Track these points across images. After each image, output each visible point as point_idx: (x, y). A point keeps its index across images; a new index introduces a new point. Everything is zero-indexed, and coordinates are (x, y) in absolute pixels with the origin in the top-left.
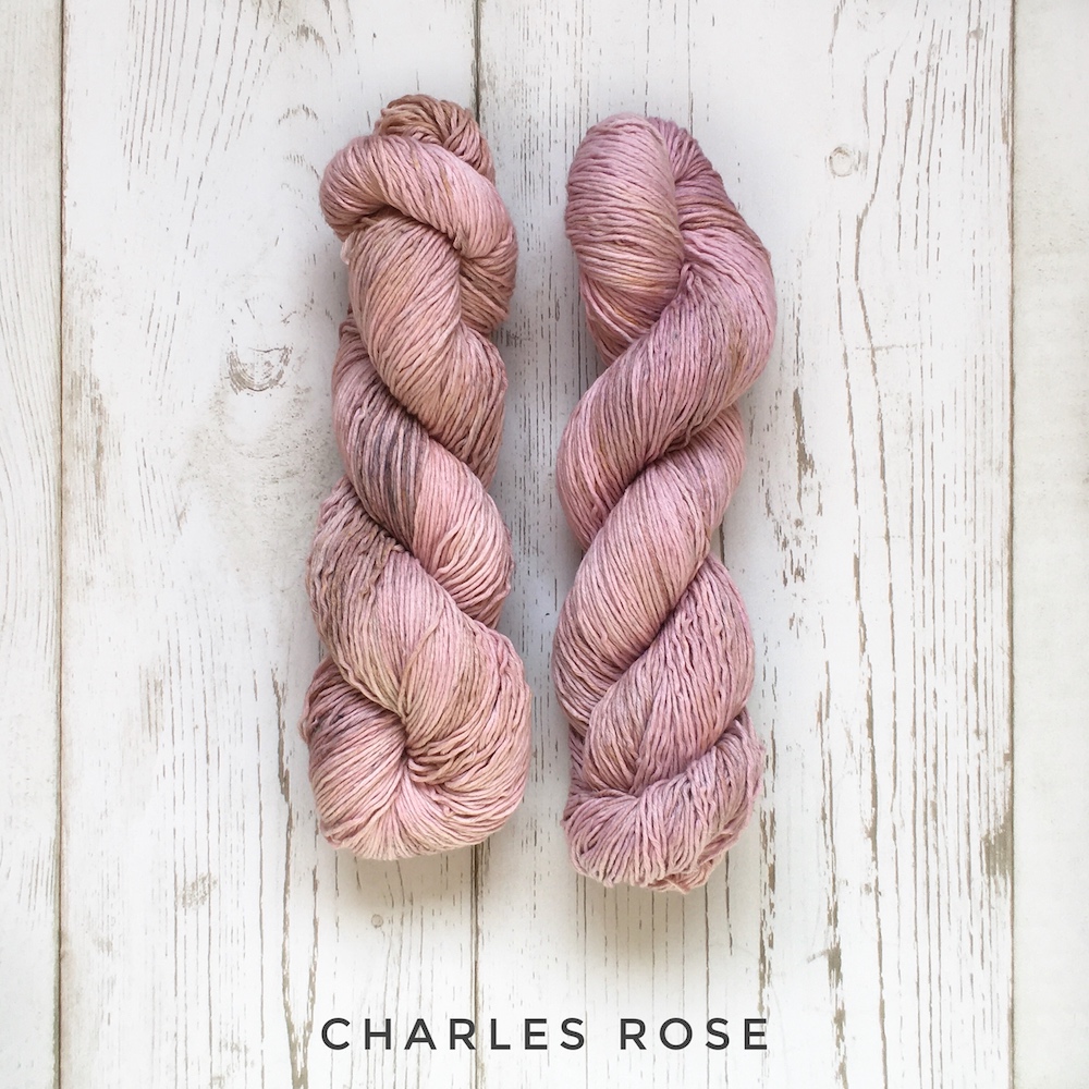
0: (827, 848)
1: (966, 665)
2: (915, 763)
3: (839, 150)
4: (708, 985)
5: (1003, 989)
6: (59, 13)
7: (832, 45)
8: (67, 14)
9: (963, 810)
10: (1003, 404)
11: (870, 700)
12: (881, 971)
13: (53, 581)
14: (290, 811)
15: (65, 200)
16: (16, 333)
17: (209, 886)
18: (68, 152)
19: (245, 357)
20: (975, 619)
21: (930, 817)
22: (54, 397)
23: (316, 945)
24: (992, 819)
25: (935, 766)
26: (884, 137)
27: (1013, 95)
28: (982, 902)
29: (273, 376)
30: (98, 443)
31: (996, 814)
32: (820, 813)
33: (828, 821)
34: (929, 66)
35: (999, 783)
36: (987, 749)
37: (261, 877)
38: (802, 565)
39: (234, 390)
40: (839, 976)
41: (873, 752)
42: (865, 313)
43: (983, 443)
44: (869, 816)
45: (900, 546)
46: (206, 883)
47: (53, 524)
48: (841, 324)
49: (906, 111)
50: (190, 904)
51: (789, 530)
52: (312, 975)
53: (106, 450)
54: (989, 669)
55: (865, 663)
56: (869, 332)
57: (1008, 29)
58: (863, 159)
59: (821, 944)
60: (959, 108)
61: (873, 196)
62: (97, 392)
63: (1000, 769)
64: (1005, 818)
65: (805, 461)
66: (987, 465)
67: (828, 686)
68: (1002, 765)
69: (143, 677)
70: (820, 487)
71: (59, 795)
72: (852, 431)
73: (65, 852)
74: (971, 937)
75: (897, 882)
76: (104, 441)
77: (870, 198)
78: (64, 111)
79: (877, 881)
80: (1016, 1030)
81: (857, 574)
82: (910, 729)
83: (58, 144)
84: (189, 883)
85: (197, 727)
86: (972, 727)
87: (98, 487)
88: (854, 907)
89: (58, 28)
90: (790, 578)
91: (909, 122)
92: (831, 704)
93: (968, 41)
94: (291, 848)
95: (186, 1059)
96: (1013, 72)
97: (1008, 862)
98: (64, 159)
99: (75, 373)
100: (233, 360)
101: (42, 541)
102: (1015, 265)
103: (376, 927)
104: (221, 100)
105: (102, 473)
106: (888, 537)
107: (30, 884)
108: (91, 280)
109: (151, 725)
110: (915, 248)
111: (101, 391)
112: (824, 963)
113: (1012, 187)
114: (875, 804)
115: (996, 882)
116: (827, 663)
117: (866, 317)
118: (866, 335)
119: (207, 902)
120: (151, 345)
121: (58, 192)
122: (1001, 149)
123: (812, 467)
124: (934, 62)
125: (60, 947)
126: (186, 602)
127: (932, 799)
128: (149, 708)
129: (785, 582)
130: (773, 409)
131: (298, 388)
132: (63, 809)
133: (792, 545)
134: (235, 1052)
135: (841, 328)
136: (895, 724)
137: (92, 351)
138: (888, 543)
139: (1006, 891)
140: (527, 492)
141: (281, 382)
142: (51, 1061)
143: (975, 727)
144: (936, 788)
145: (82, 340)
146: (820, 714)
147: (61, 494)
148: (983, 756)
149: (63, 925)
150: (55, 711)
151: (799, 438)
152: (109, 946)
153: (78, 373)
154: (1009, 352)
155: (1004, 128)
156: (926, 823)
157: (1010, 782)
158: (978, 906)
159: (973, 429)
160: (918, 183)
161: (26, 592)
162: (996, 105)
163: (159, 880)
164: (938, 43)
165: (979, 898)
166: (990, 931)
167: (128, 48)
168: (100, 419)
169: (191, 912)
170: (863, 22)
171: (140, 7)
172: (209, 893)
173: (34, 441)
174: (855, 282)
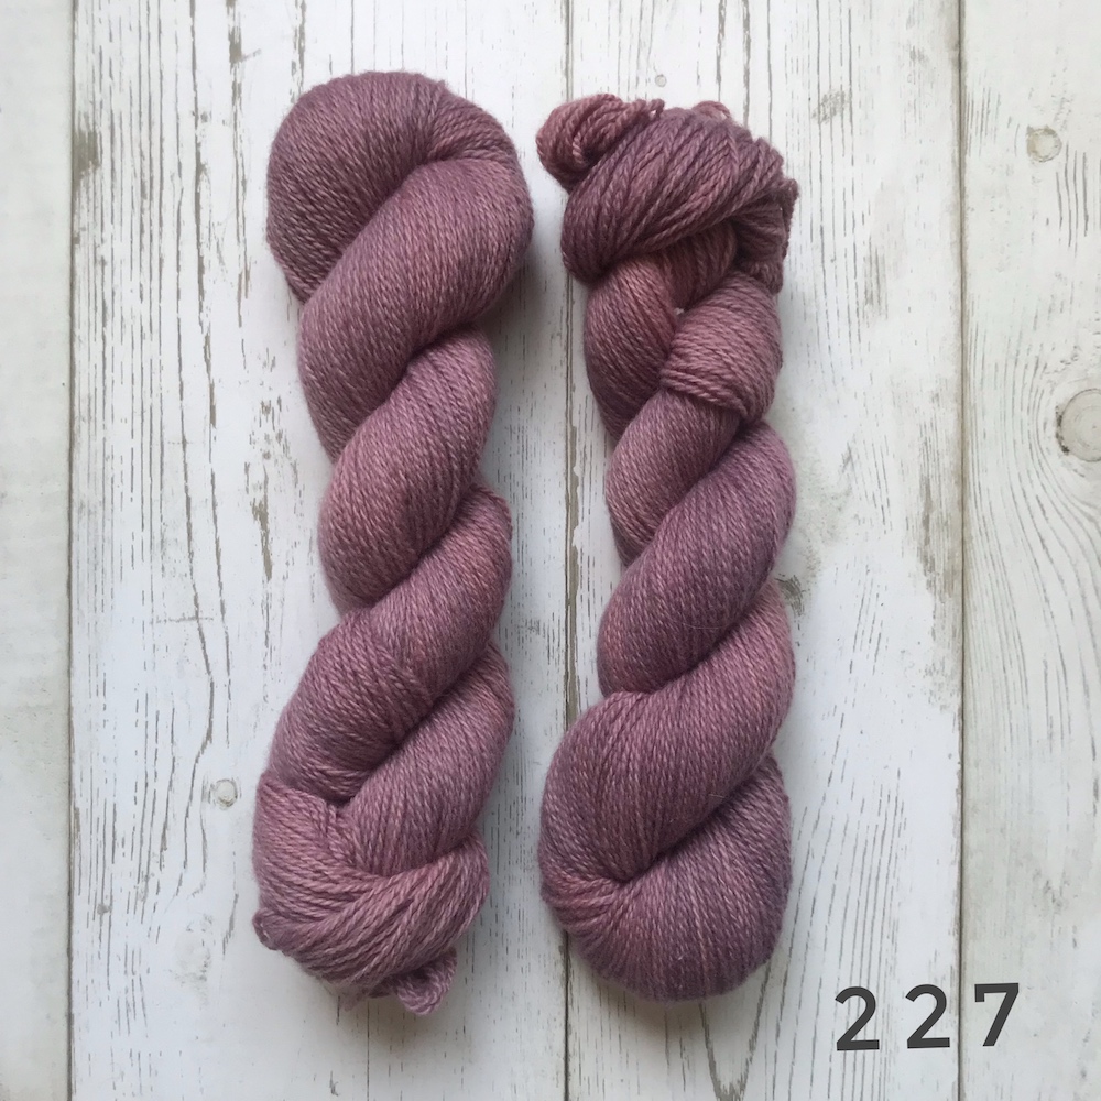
0: (241, 155)
1: (114, 325)
2: (160, 234)
3: (229, 804)
4: (352, 27)
5: (83, 29)
6: (964, 936)
7: (235, 901)
8: (957, 935)
9: (117, 192)
10: (78, 567)
11: (201, 292)
12: (193, 43)
13: (971, 397)
15: (958, 760)
16: (1006, 634)
17: (819, 112)
18: (955, 805)
20: (104, 368)
21: (147, 185)
22: (970, 573)
23: (719, 59)
24: (91, 184)
25: (142, 231)
26: (187, 816)
27: (70, 853)
28: (101, 107)
30: (927, 529)
31: (87, 192)
32: (248, 185)
33: (241, 179)
34: (147, 881)
35: (85, 218)
36: (95, 248)
37: (771, 120)
38: (263, 417)
39: (797, 580)
40: (231, 37)
41: (199, 244)
42: (205, 652)
43: (96, 530)
44: (203, 184)
45: (172, 434)
46: (822, 115)
47: (970, 451)
48: (227, 642)
49: (167, 840)
50: (837, 95)
51: (276, 449)
52: (722, 30)
53: (920, 522)
54: (92, 321)
55: (205, 325)
56: (201, 634)
57: (75, 914)
58: (206, 796)
59: (247, 67)
60: (119, 841)
61: (197, 761)
62: (929, 578)
63: (84, 229)
64: (79, 184)
65: (261, 513)
66: (93, 510)
67: (239, 305)
68: (82, 233)
69: (884, 308)
70: (247, 490)
71: (962, 196)
72: (217, 542)
73: (956, 143)
74: (111, 76)
75: (178, 125)
76: (923, 531)
77: (200, 759)
78: (959, 845)
79: (196, 125)
81: (212, 409)
82: (165, 264)
83: (968, 814)
84: (838, 114)
85: (832, 261)
86: (108, 269)
87: (928, 487)
88: (217, 100)
89: (965, 923)
90: (275, 405)
91: (165, 828)
92: (236, 288)
93: (111, 904)
96: (70, 874)
97: (77, 144)
98: (960, 799)
99: (950, 596)
101: (980, 436)
102: (67, 696)
103: (662, 75)
104: (810, 856)
105: (924, 501)
106: (184, 442)
108: (935, 684)
109: (875, 262)
110: (158, 713)
111: (924, 580)
112: (245, 50)
113: (70, 768)
114: (197, 196)
115: (88, 126)
116: (240, 325)
117: (204, 648)
118: (204, 631)
119: (822, 96)
120: (877, 623)
121: (966, 766)
122: (81, 803)
123: (254, 508)
124: (142, 885)
125: (960, 55)
126: (843, 379)
127: (145, 201)
128: (878, 279)
129: (279, 401)
130: (291, 562)
132: (958, 182)
133: (273, 435)
135: (227, 638)
136: (178, 269)
137: (934, 617)
138: (184, 437)
143: (106, 268)
144: (142, 211)
145: (943, 628)
146: (247, 278)
147: (963, 480)
148: (98, 241)
149: (957, 75)
150: (968, 275)
151: (265, 535)
152: (913, 55)
153: (947, 595)
154: (73, 615)
155: (78, 822)
156: (151, 179)
157: (76, 217)
158: (104, 105)
159: (106, 544)
160: (156, 773)
161: (996, 388)
162: (85, 844)
163: (867, 117)
164: (139, 902)
165: (104, 111)
166: (94, 81)
167: (899, 904)
168: (926, 552)
169: (836, 87)
170: (207, 923)
171: (887, 942)
172: (819, 105)
173: (989, 530)
174: (214, 680)
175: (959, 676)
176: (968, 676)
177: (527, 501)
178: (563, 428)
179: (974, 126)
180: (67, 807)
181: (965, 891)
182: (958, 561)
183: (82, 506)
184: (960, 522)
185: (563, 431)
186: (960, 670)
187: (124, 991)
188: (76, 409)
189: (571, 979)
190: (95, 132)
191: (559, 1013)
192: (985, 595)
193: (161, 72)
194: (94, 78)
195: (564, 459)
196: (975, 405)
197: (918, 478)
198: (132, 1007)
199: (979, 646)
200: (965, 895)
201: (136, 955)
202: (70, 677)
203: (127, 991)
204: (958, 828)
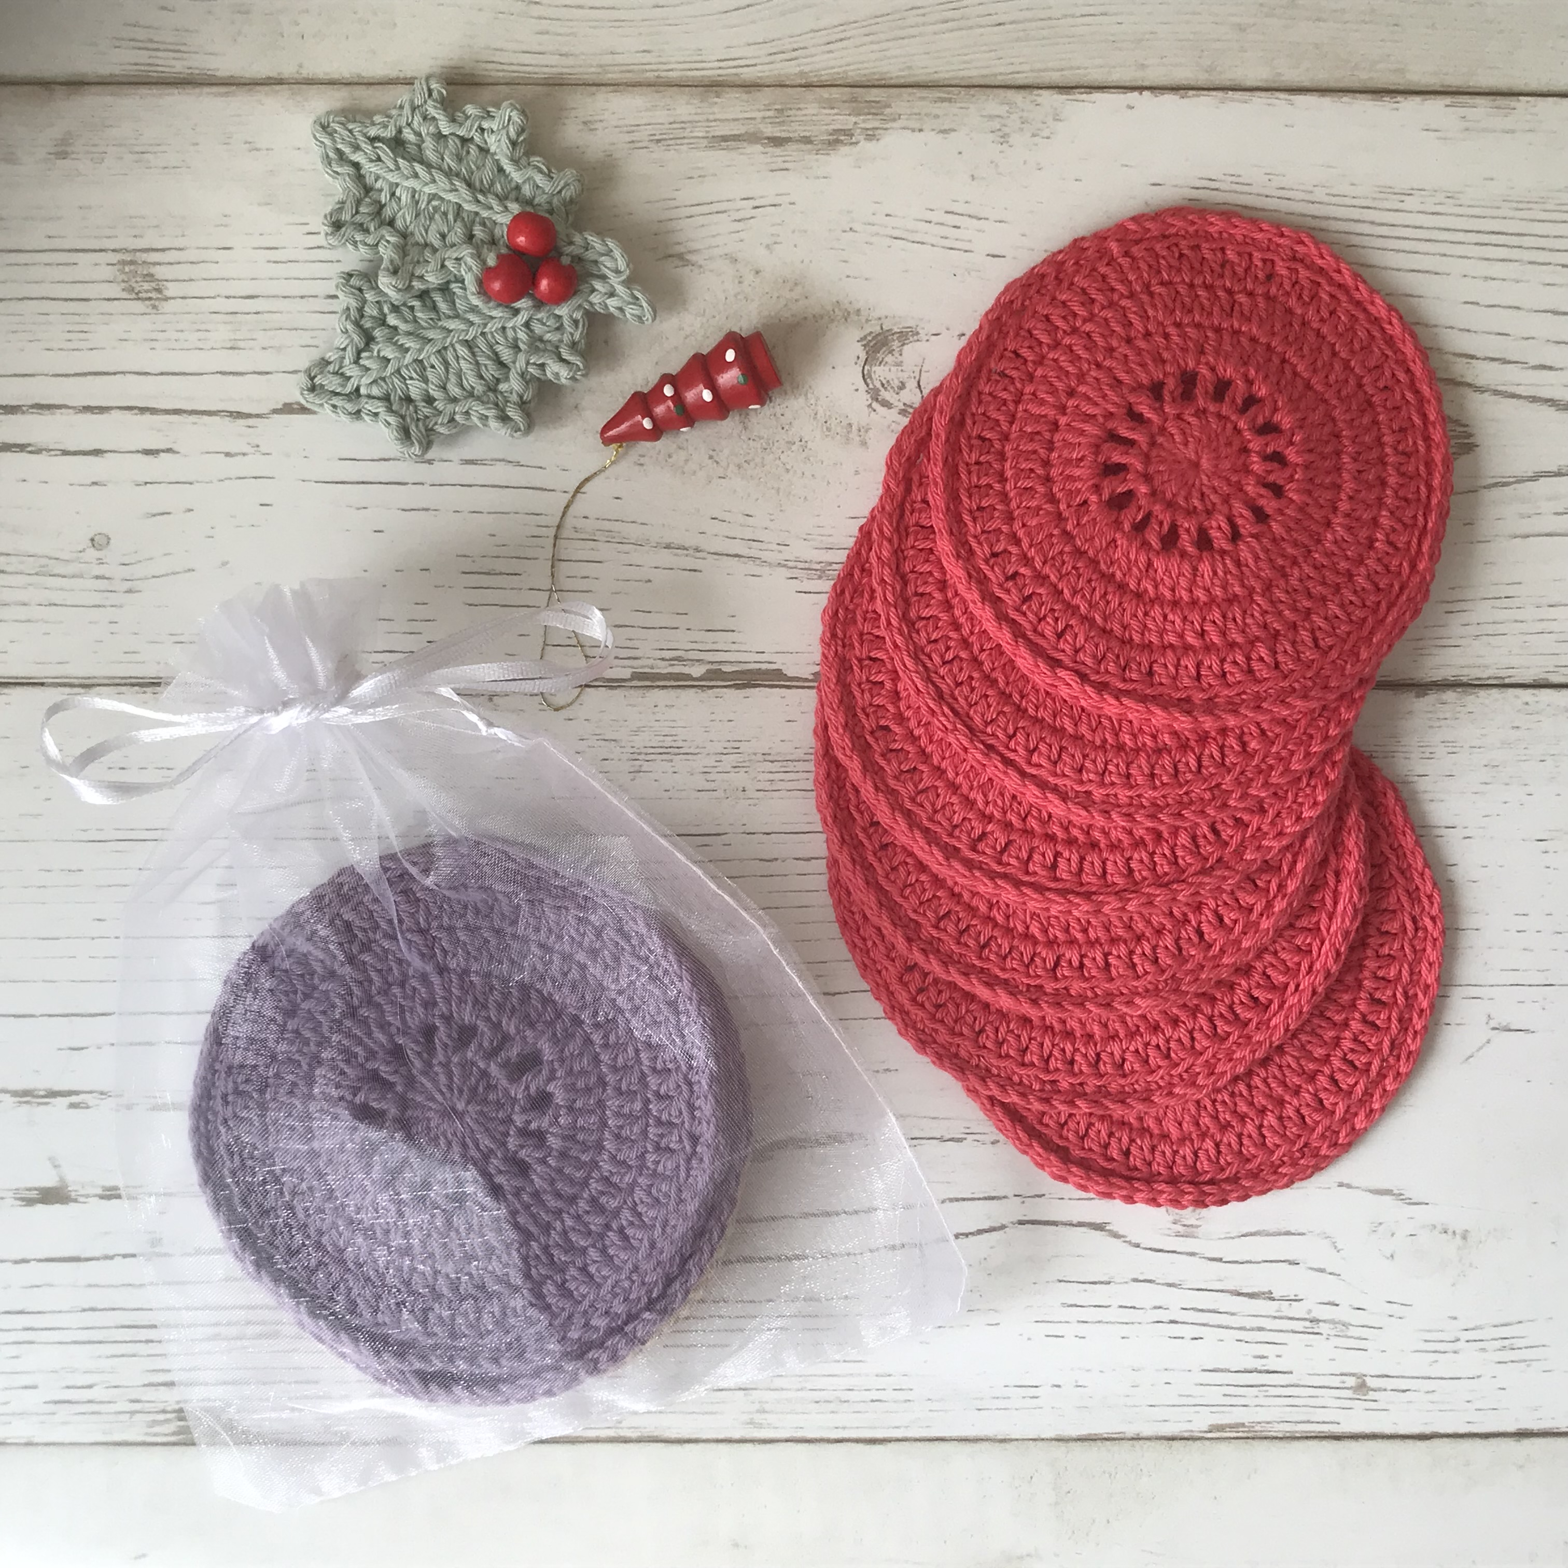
4: (14, 1016)
5: (18, 1430)
6: (1402, 88)
10: (844, 1428)
12: (39, 1260)
14: (258, 416)
15: (1136, 94)
16: (947, 22)
17: (150, 299)
18: (1206, 101)
19: (911, 353)
22: (853, 75)
23: (65, 453)
26: (1220, 1260)
27: (1276, 1438)
28: (139, 1401)
29: (886, 395)
30: (788, 140)
37: (162, 374)
39: (865, 337)
40: (30, 1202)
42: (972, 1234)
43: (789, 1401)
46: (153, 295)
48: (957, 1200)
49: (1256, 1290)
50: (122, 272)
52: (22, 448)
53: (778, 151)
57: (1368, 1430)
58: (1189, 1232)
59: (74, 1179)
60: (1259, 1364)
61: (1137, 1246)
62: (862, 138)
66: (757, 1406)
71: (280, 82)
72: (806, 1216)
73: (197, 90)
74: (90, 1387)
76: (791, 147)
77: (1135, 1240)
78: (1263, 94)
79: (166, 1255)
83: (1217, 80)
84: (160, 272)
87: (725, 139)
89: (1380, 85)
91: (1239, 1294)
93: (1353, 1375)
94: (205, 418)
96: (1307, 1438)
98: (1194, 92)
99: (889, 106)
100: (907, 335)
101: (647, 58)
102: (1040, 1444)
103: (92, 540)
105: (745, 144)
107: (151, 41)
108: (1022, 130)
110: (1064, 1305)
111: (865, 145)
112: (49, 1180)
113: (1148, 1439)
115: (167, 1421)
117: (966, 1235)
119: (125, 295)
120: (929, 216)
122: (1200, 1422)
124: (1324, 1328)
125: (62, 84)
130: (837, 1104)
131: (867, 431)
132: (258, 88)
135: (951, 1200)
137: (921, 130)
139: (155, 1435)
140: (718, 758)
141: (875, 405)
145: (937, 117)
149: (94, 89)
150: (402, 75)
151: (796, 1142)
152: (63, 155)
153: (887, 111)
154: (917, 1435)
155: (1230, 1426)
156: (250, 1323)
158: (133, 1397)
159: (809, 1386)
160: (1155, 1308)
161: (574, 34)
162: (1262, 1415)
163: (157, 226)
164: (1349, 1334)
165: (144, 1398)
166: (99, 1413)
167: (1353, 184)
168: (823, 142)
169: (109, 273)
170: (1381, 1228)
171: (1411, 203)
172: (139, 299)
173: (790, 47)
174: (1015, 1220)
175: (1010, 94)
176: (1009, 80)
177: (744, 747)
178: (632, 692)
179: (173, 63)
180: (1207, 1443)
181: (1333, 84)
182: (835, 93)
183: (751, 1422)
184: (778, 90)
185: (641, 692)
186: (1001, 91)
187: (1485, 1355)
188: (604, 1434)
189: (1465, 679)
190: (174, 1411)
191: (1517, 697)
192: (888, 53)
193: (84, 1310)
194: (93, 1413)
195: (679, 691)
196: (601, 66)
197: (711, 153)
198: (1506, 1343)
199: (965, 62)
200: (1341, 85)
201: (1429, 1336)
202: (1011, 1440)
203: (1483, 1350)
204: (1238, 95)
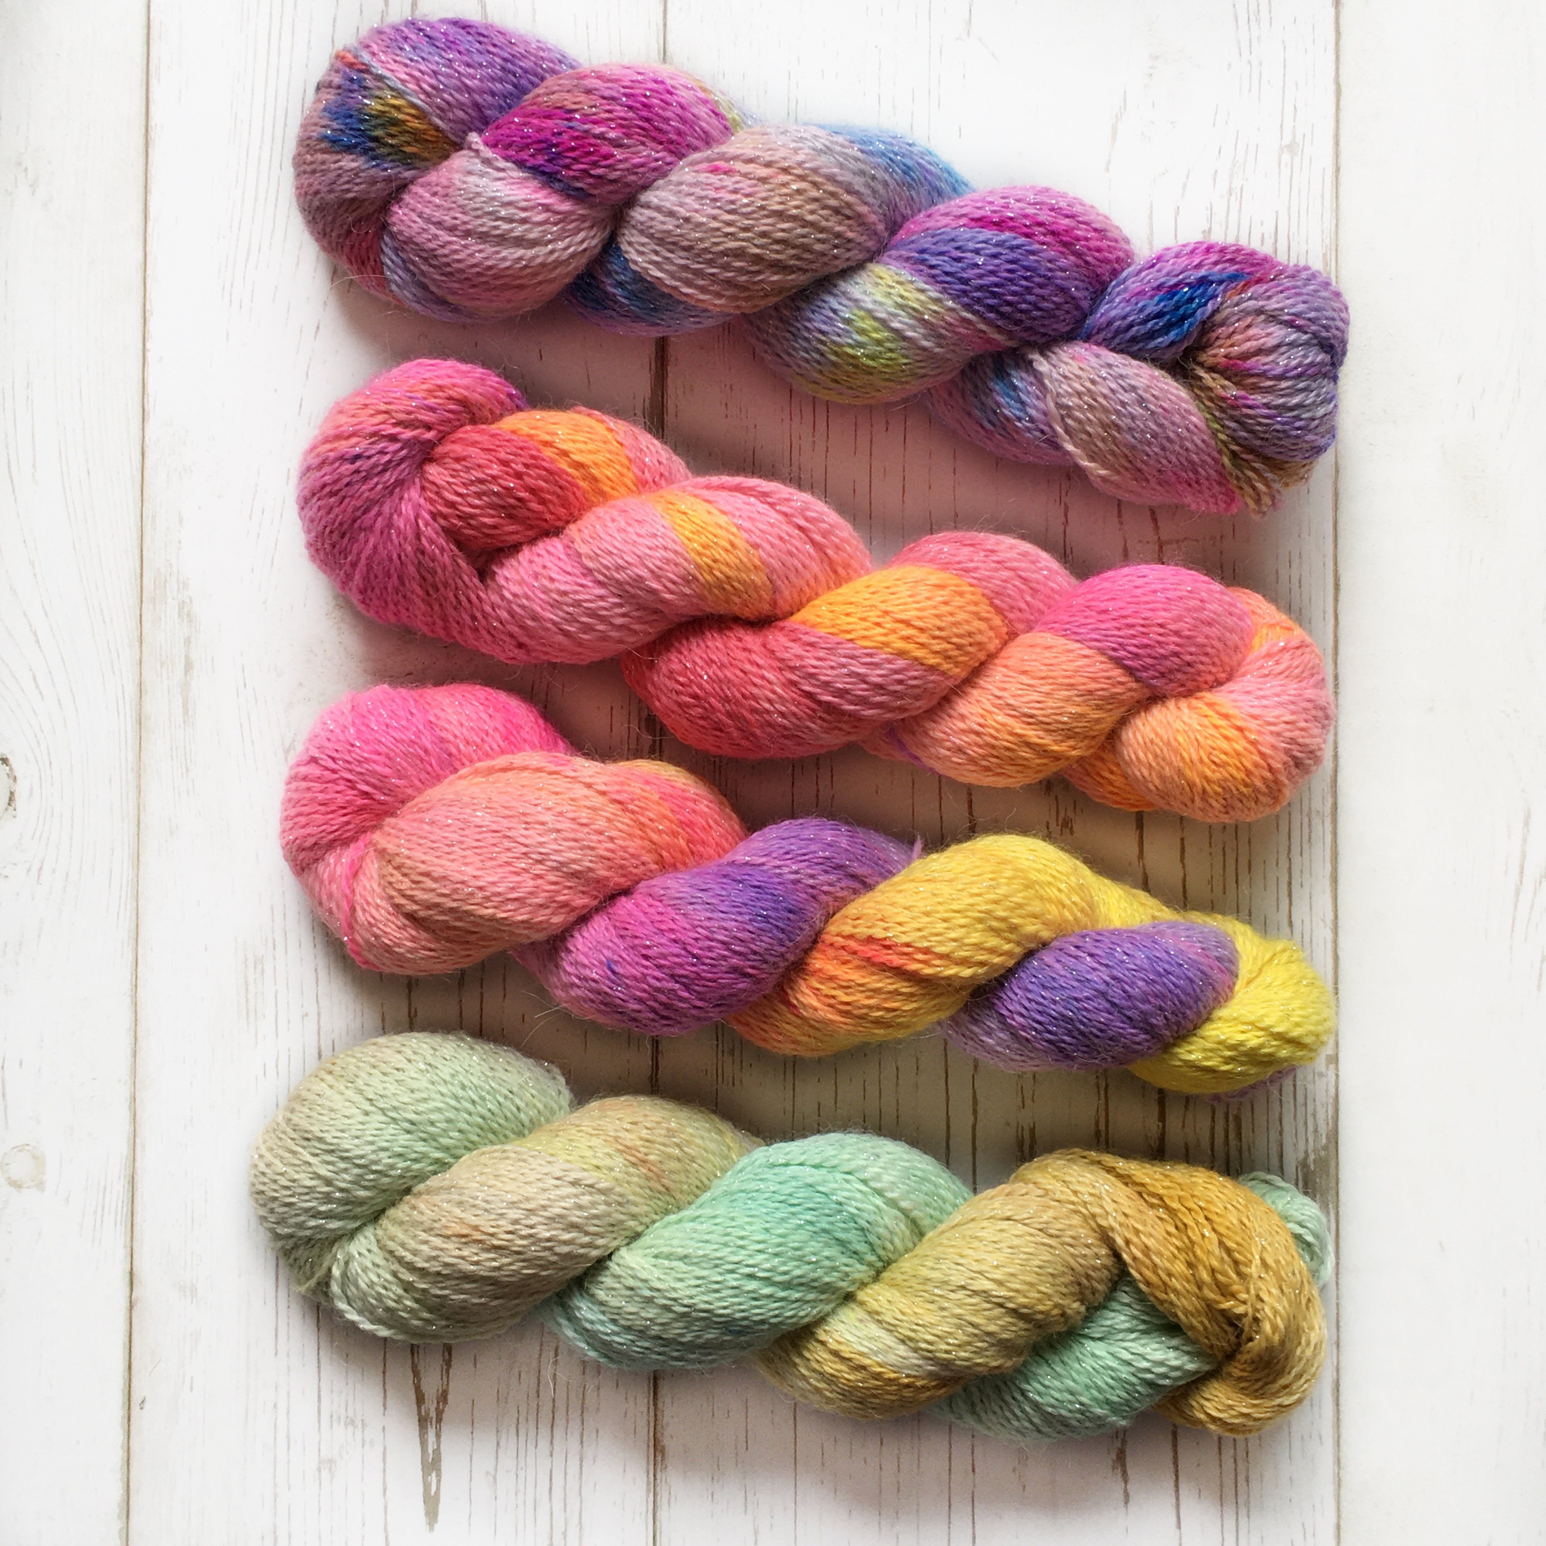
7: (1109, 163)
8: (152, 123)
9: (1274, 1126)
13: (128, 830)
20: (1290, 883)
24: (1311, 1138)
31: (1316, 1131)
34: (1230, 189)
35: (1320, 1091)
38: (1070, 814)
44: (1154, 1133)
47: (130, 759)
56: (1155, 522)
63: (1321, 1075)
64: (1327, 1138)
68: (1323, 1069)
69: (239, 950)
80: (1342, 1408)
85: (307, 1015)
90: (1055, 830)
95: (288, 1437)
109: (250, 1012)
114: (1162, 1117)
118: (1152, 525)
121: (140, 345)
127: (1235, 1112)
128: (247, 989)
133: (1057, 789)
134: (350, 1428)
142: (118, 1436)
147: (140, 721)
157: (1332, 1092)
